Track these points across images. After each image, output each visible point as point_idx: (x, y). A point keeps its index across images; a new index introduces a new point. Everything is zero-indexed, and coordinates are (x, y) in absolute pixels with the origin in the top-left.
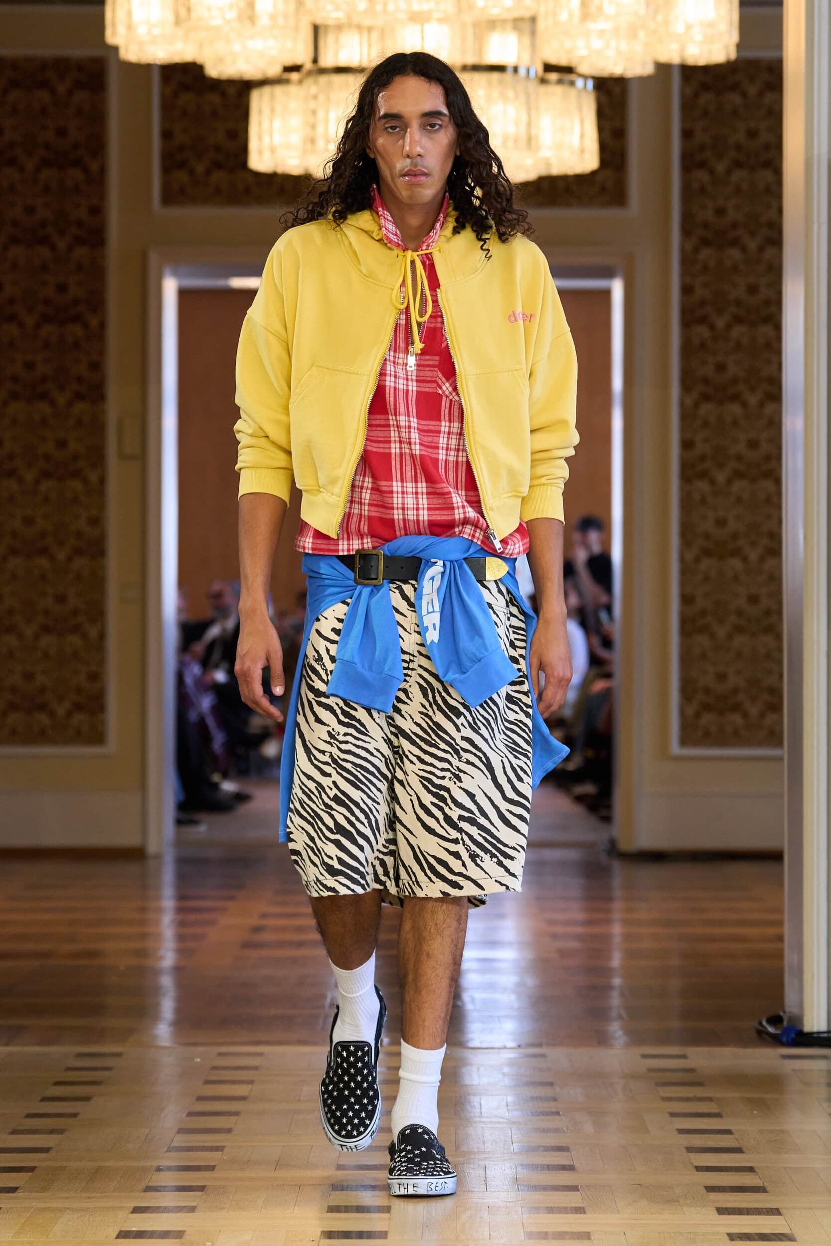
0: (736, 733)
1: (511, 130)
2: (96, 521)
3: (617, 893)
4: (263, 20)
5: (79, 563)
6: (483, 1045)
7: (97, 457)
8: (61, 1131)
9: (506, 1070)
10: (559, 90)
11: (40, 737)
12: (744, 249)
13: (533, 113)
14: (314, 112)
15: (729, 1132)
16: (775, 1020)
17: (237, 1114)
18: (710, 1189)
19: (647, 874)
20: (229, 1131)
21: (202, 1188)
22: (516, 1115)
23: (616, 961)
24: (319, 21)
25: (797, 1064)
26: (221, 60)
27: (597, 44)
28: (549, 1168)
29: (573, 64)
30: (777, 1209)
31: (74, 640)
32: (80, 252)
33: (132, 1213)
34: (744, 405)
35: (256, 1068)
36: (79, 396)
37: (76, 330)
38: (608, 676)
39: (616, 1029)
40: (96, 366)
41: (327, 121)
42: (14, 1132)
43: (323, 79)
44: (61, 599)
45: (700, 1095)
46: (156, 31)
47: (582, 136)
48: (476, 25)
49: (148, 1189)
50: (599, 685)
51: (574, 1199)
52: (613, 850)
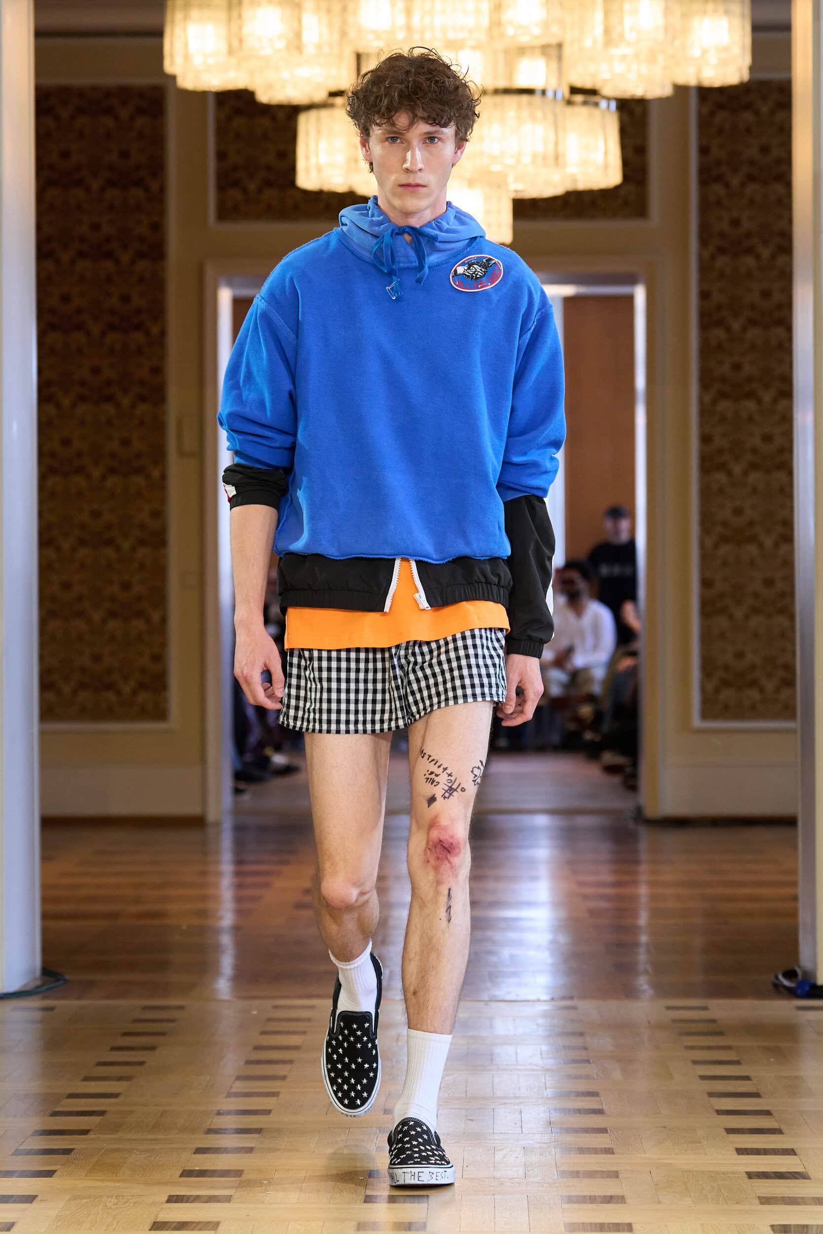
0: (753, 707)
1: (540, 148)
2: (159, 514)
3: (643, 856)
4: (310, 49)
5: (143, 553)
6: (519, 998)
7: (158, 454)
8: (128, 1078)
9: (540, 1021)
10: (584, 111)
11: (108, 714)
12: (758, 257)
13: (560, 132)
15: (747, 1078)
16: (790, 974)
17: (291, 1062)
18: (730, 1131)
19: (671, 839)
20: (284, 1078)
21: (259, 1131)
22: (550, 1062)
23: (643, 919)
24: (361, 50)
25: (811, 1015)
26: (270, 87)
27: (619, 68)
28: (579, 1111)
29: (597, 88)
30: (793, 1150)
31: (138, 624)
32: (142, 265)
33: (194, 1153)
34: (759, 402)
35: (308, 1020)
36: (142, 399)
37: (138, 337)
38: (634, 654)
39: (643, 983)
40: (158, 370)
42: (86, 1079)
44: (126, 586)
45: (721, 1044)
46: (211, 61)
47: (606, 153)
48: (506, 52)
49: (210, 1131)
50: (626, 663)
51: (602, 1141)
52: (639, 816)
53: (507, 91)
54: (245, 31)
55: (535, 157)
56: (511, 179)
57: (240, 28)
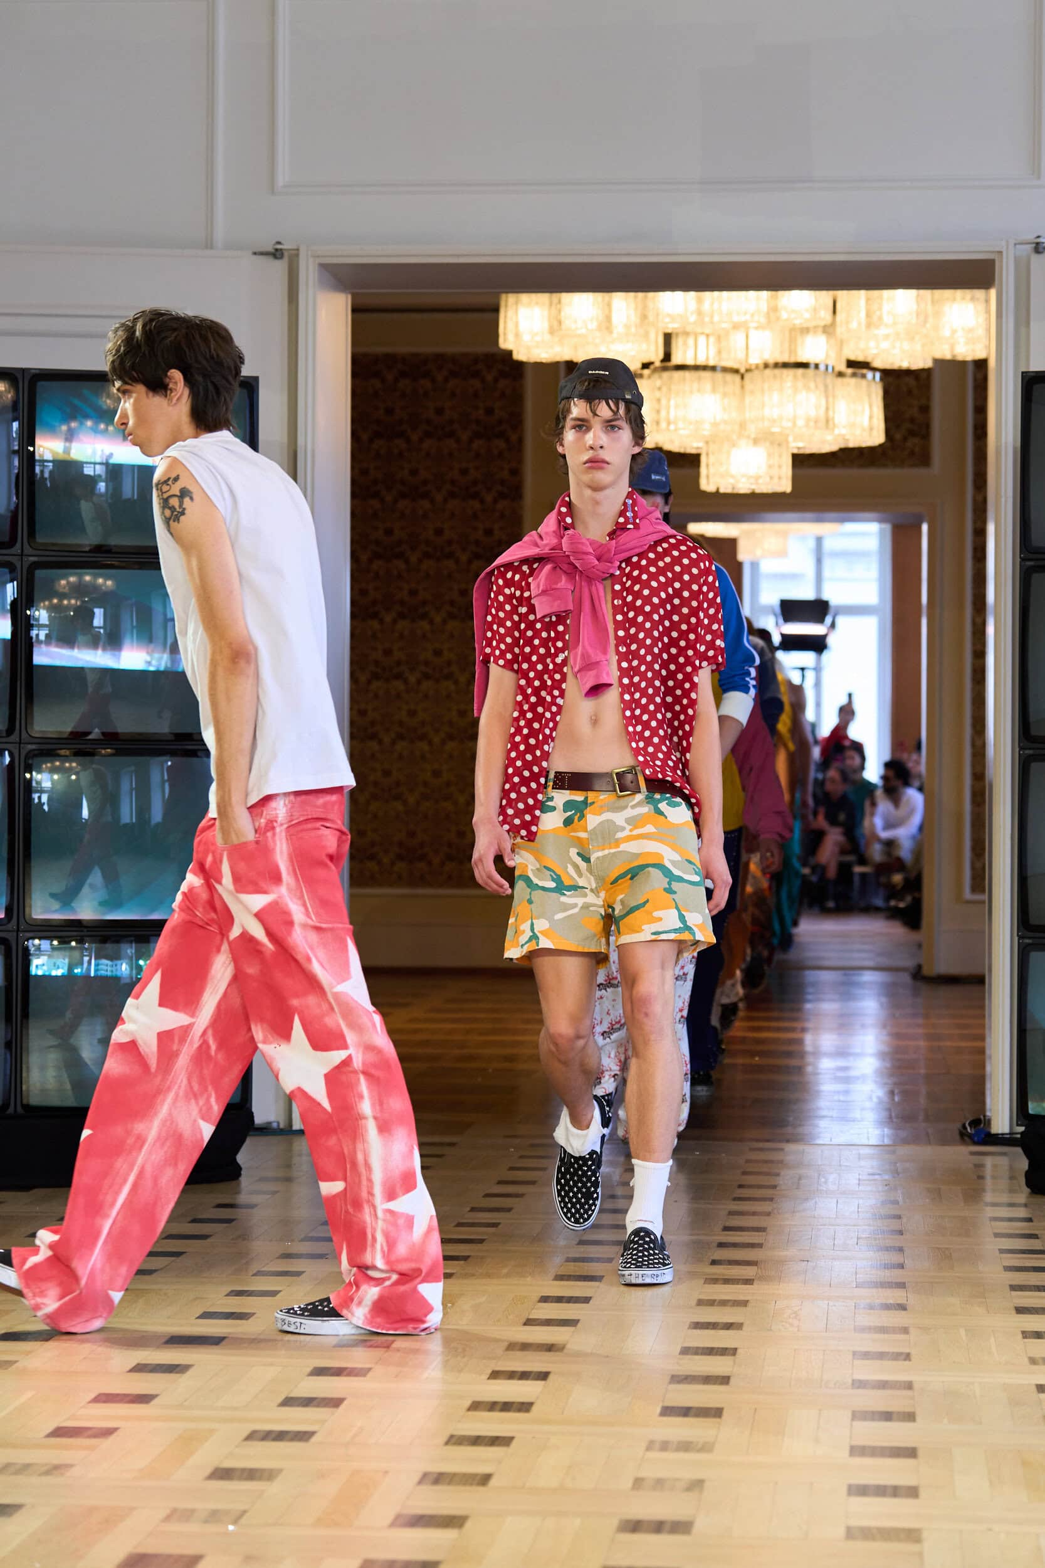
1: (813, 413)
10: (853, 381)
13: (831, 400)
14: (659, 400)
24: (666, 330)
27: (885, 345)
29: (866, 361)
41: (668, 408)
43: (666, 375)
46: (538, 339)
47: (871, 417)
48: (791, 332)
53: (785, 365)
54: (563, 314)
55: (808, 420)
56: (791, 439)
57: (560, 311)
